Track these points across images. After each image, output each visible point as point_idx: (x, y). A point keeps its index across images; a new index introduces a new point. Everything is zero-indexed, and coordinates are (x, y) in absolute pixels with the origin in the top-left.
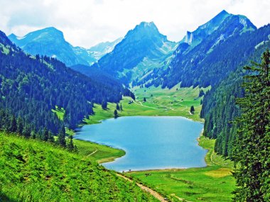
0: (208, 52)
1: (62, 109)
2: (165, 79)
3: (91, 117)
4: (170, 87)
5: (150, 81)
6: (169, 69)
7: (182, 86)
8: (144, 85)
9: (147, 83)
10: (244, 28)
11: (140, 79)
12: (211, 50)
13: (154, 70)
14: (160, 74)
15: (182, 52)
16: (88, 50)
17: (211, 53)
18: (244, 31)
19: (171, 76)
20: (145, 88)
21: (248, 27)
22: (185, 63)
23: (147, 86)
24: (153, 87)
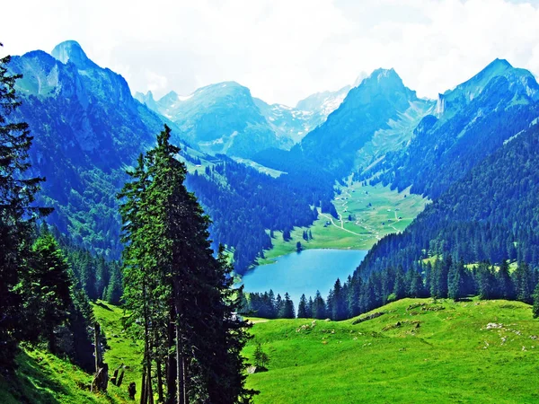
0: (460, 136)
1: (232, 248)
2: (398, 173)
3: (266, 253)
4: (400, 190)
5: (378, 174)
6: (406, 156)
7: (412, 192)
8: (368, 181)
9: (372, 179)
10: (514, 99)
11: (366, 170)
12: (463, 132)
13: (388, 155)
14: (394, 162)
15: (426, 130)
16: (294, 110)
17: (461, 139)
18: (512, 105)
19: (405, 171)
20: (369, 187)
21: (519, 98)
22: (427, 150)
23: (373, 183)
24: (380, 185)
